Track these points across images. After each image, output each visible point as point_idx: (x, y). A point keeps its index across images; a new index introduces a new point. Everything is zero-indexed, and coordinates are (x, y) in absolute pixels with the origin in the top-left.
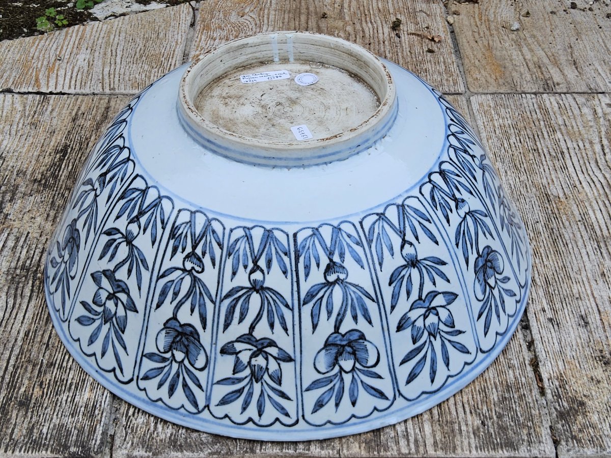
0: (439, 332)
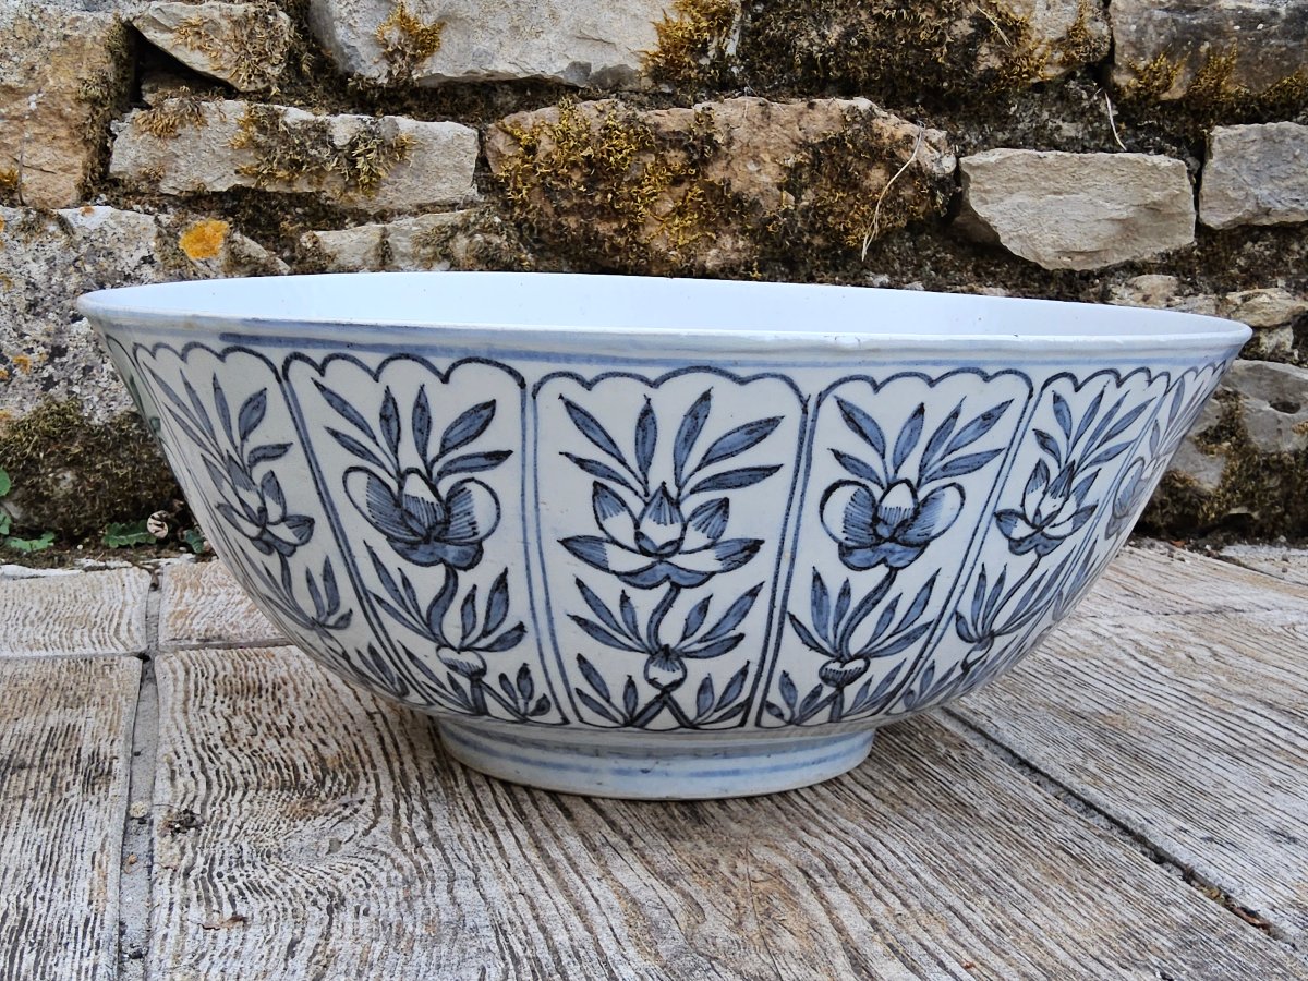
0: (647, 494)
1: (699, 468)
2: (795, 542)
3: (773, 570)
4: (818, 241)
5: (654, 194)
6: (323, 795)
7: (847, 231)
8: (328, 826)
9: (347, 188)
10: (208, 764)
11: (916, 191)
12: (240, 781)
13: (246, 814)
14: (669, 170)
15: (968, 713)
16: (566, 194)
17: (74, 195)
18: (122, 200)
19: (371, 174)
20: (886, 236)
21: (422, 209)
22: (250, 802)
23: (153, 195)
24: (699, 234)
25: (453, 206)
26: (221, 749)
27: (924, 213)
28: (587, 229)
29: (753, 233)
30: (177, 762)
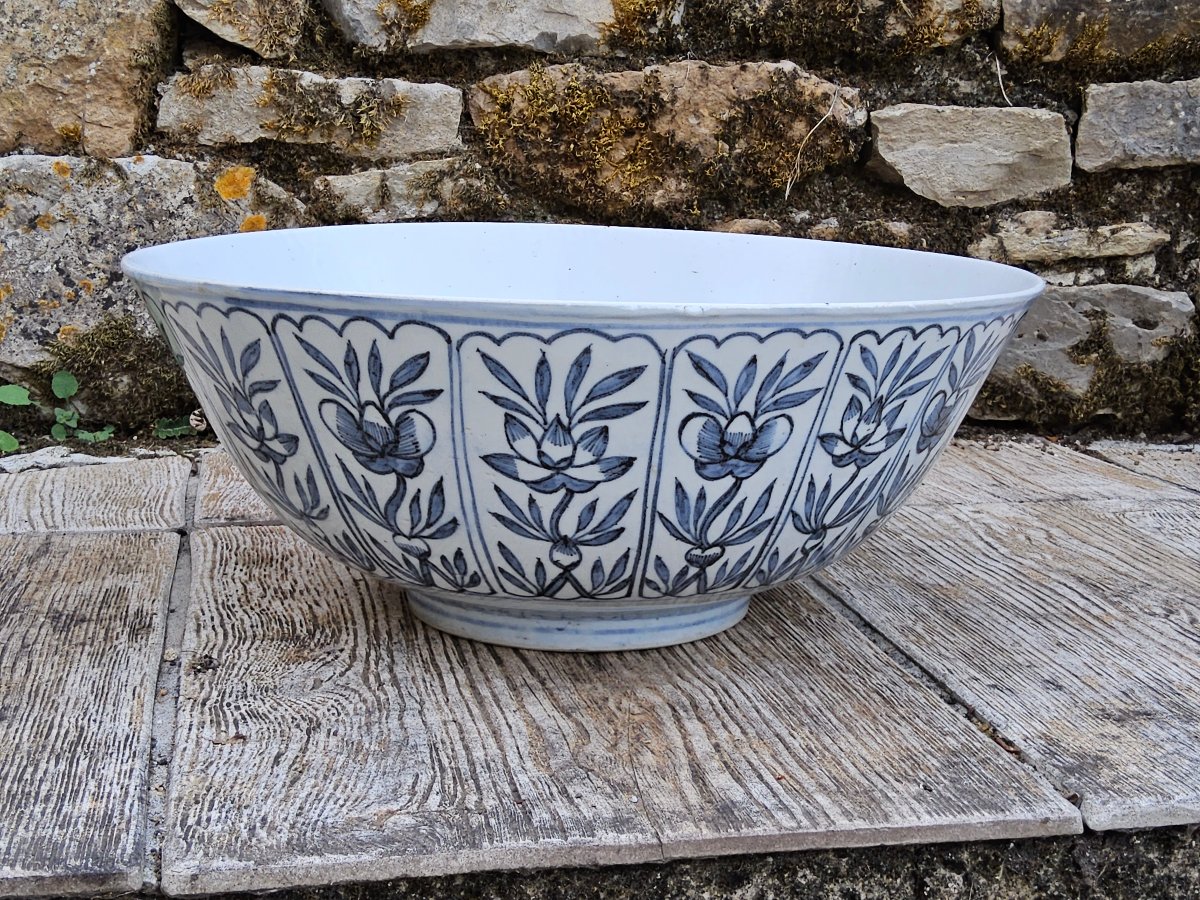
0: (546, 423)
1: (584, 404)
2: (661, 459)
3: (645, 480)
4: (749, 183)
5: (610, 144)
6: (312, 644)
7: (773, 175)
8: (313, 669)
9: (353, 139)
10: (226, 620)
11: (833, 141)
12: (250, 633)
13: (252, 658)
14: (622, 124)
15: (833, 585)
16: (535, 144)
17: (128, 146)
18: (167, 150)
19: (372, 128)
20: (807, 178)
21: (415, 157)
22: (256, 649)
23: (192, 145)
24: (647, 177)
25: (441, 154)
26: (237, 608)
27: (839, 159)
28: (554, 173)
29: (693, 176)
30: (202, 618)
